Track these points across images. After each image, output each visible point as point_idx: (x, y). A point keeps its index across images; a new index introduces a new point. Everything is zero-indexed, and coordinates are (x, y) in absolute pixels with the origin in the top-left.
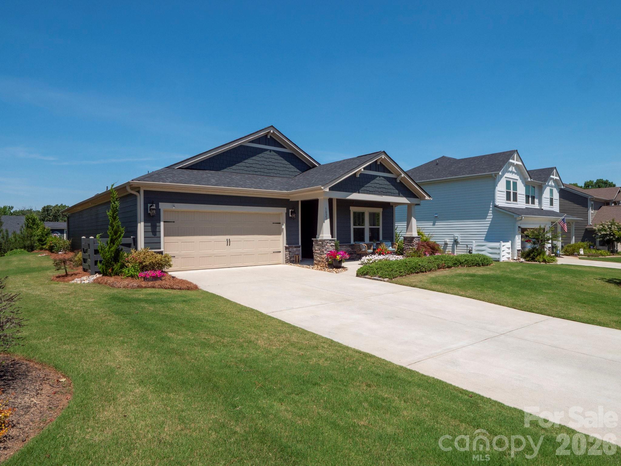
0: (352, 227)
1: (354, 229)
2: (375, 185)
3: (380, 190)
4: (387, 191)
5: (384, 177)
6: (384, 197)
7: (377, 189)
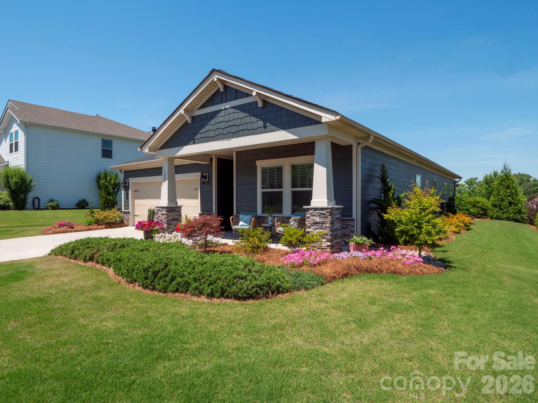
0: (260, 191)
1: (264, 193)
2: (218, 126)
3: (225, 131)
4: (238, 129)
5: (235, 107)
6: (233, 140)
7: (220, 131)
